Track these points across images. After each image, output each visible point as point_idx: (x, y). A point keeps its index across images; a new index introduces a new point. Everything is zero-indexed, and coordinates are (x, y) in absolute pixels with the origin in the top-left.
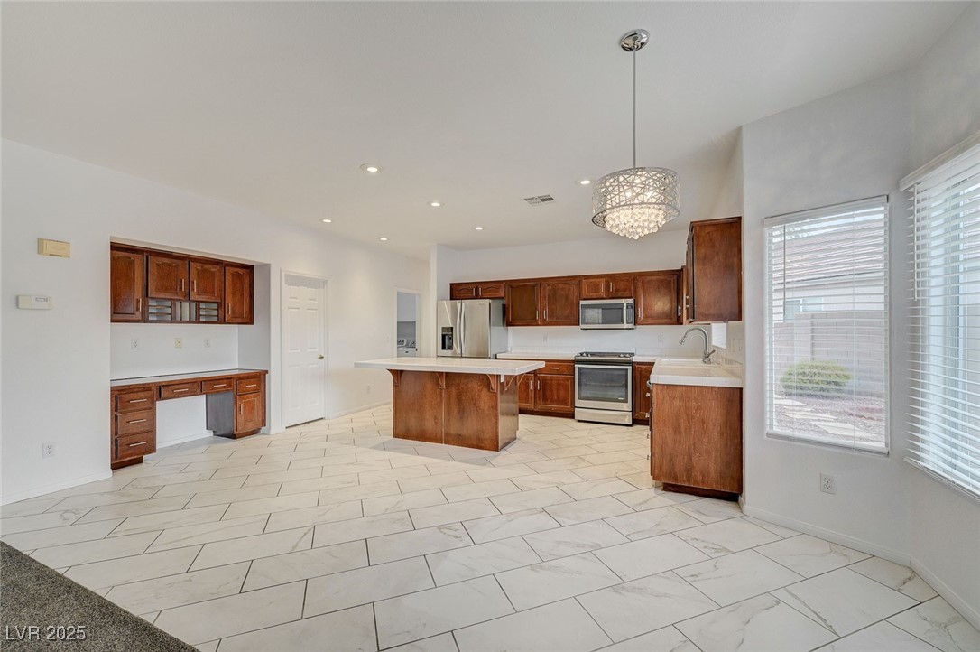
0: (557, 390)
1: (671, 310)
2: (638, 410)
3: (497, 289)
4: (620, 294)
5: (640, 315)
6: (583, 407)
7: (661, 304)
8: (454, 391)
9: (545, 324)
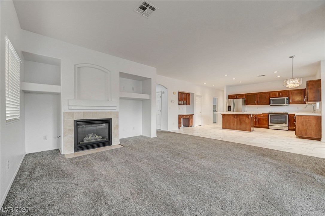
0: (263, 121)
1: (302, 100)
2: (290, 126)
3: (243, 96)
4: (283, 96)
5: (291, 101)
6: (271, 125)
7: (298, 98)
8: (238, 119)
9: (258, 104)
